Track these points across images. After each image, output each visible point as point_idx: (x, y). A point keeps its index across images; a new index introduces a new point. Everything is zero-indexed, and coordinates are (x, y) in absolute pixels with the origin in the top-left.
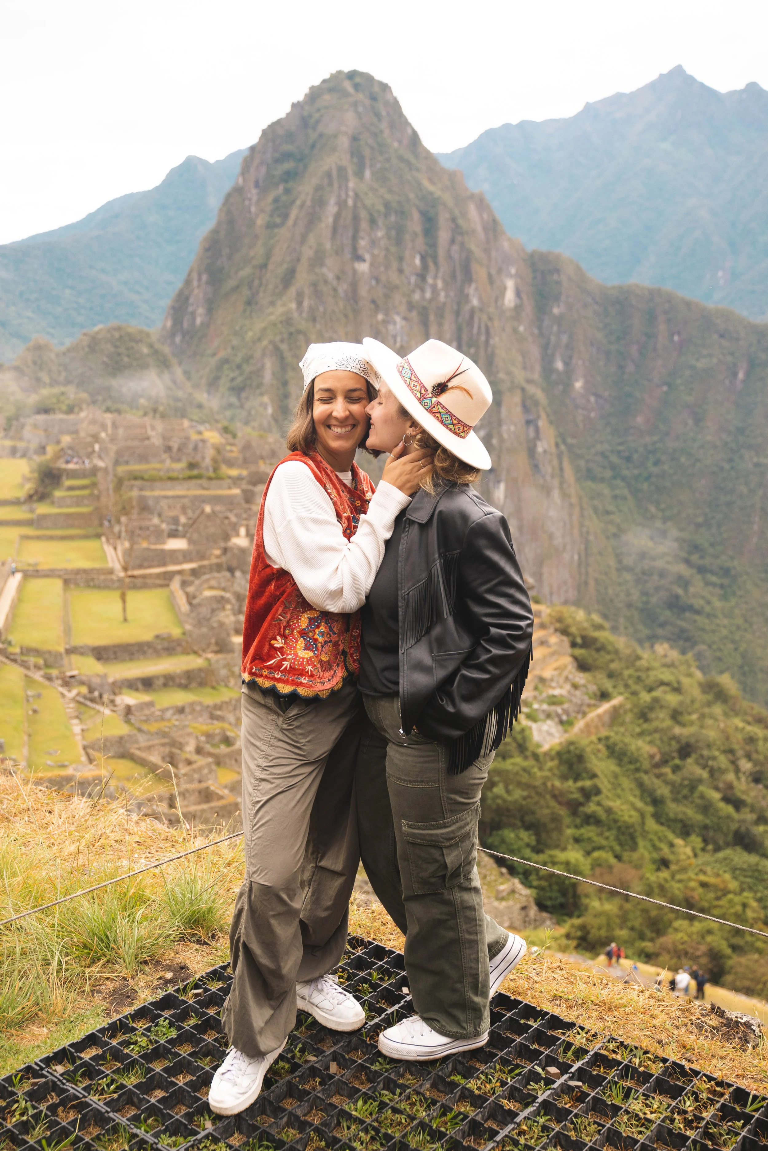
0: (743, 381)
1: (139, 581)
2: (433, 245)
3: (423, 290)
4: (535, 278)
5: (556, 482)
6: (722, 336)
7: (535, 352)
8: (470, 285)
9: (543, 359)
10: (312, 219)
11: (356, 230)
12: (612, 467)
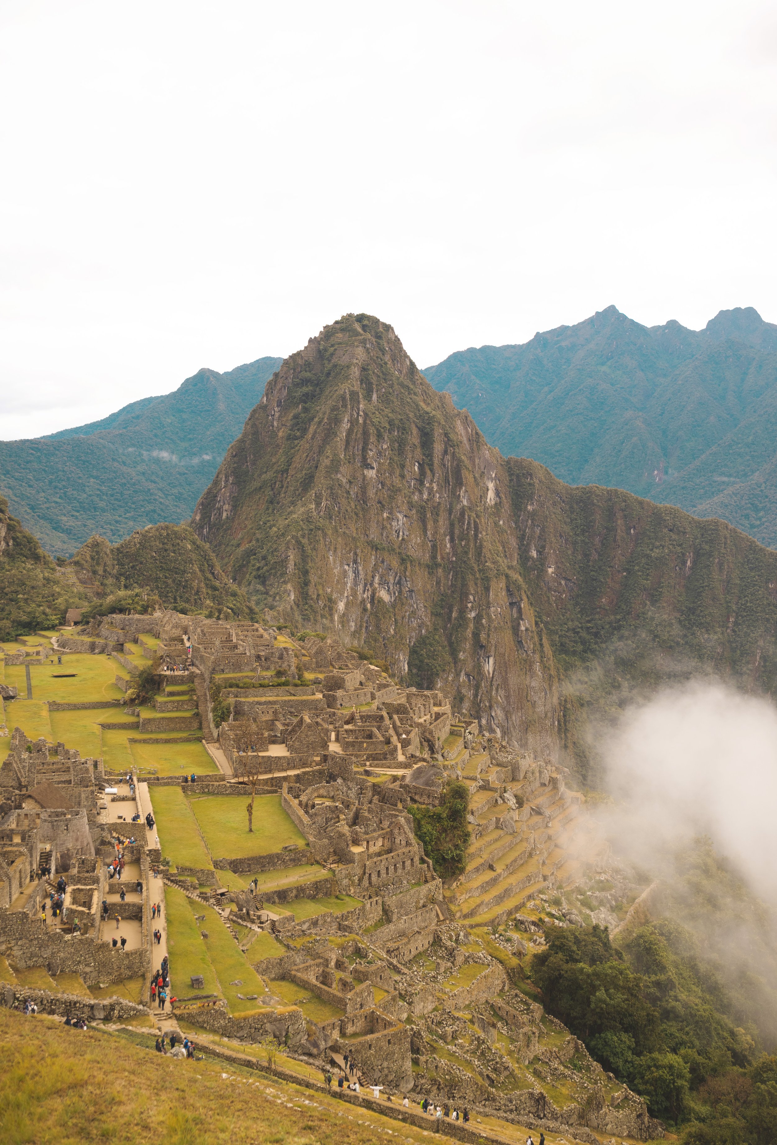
0: (691, 568)
2: (429, 455)
3: (421, 493)
4: (511, 480)
5: (537, 657)
6: (671, 530)
7: (513, 542)
8: (460, 488)
9: (519, 549)
10: (330, 434)
11: (366, 443)
12: (583, 642)
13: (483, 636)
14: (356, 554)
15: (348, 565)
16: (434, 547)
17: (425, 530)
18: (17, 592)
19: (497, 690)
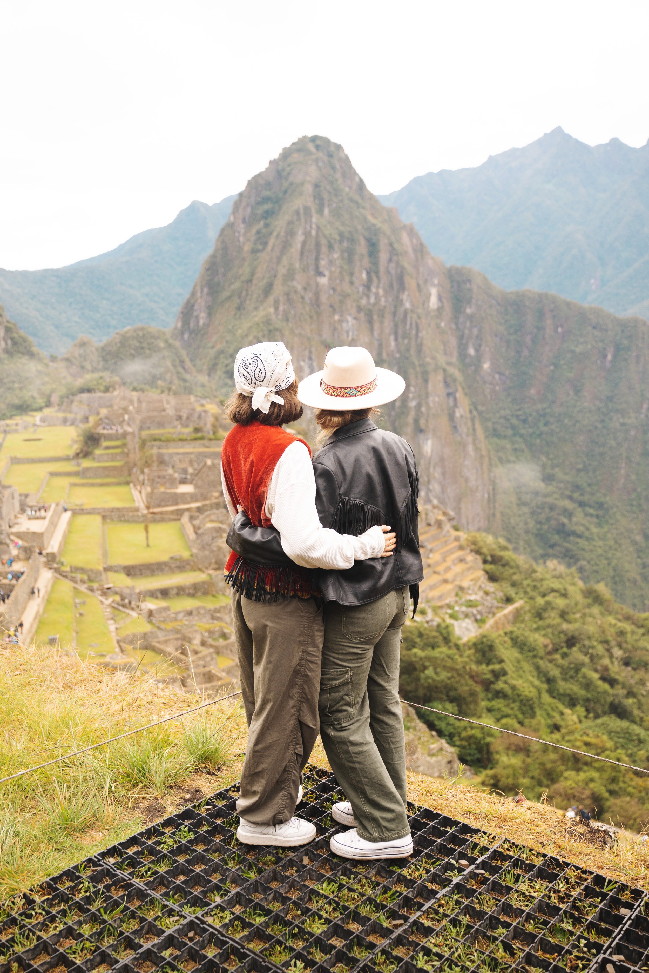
0: (611, 362)
1: (158, 517)
2: (376, 264)
3: (368, 297)
4: (452, 287)
5: (470, 439)
6: (594, 328)
7: (453, 342)
8: (404, 293)
9: (459, 347)
10: (286, 245)
11: (318, 253)
12: (513, 427)
13: (422, 422)
14: (310, 352)
15: (304, 361)
16: (380, 345)
17: (372, 330)
18: (13, 382)
19: (434, 467)
